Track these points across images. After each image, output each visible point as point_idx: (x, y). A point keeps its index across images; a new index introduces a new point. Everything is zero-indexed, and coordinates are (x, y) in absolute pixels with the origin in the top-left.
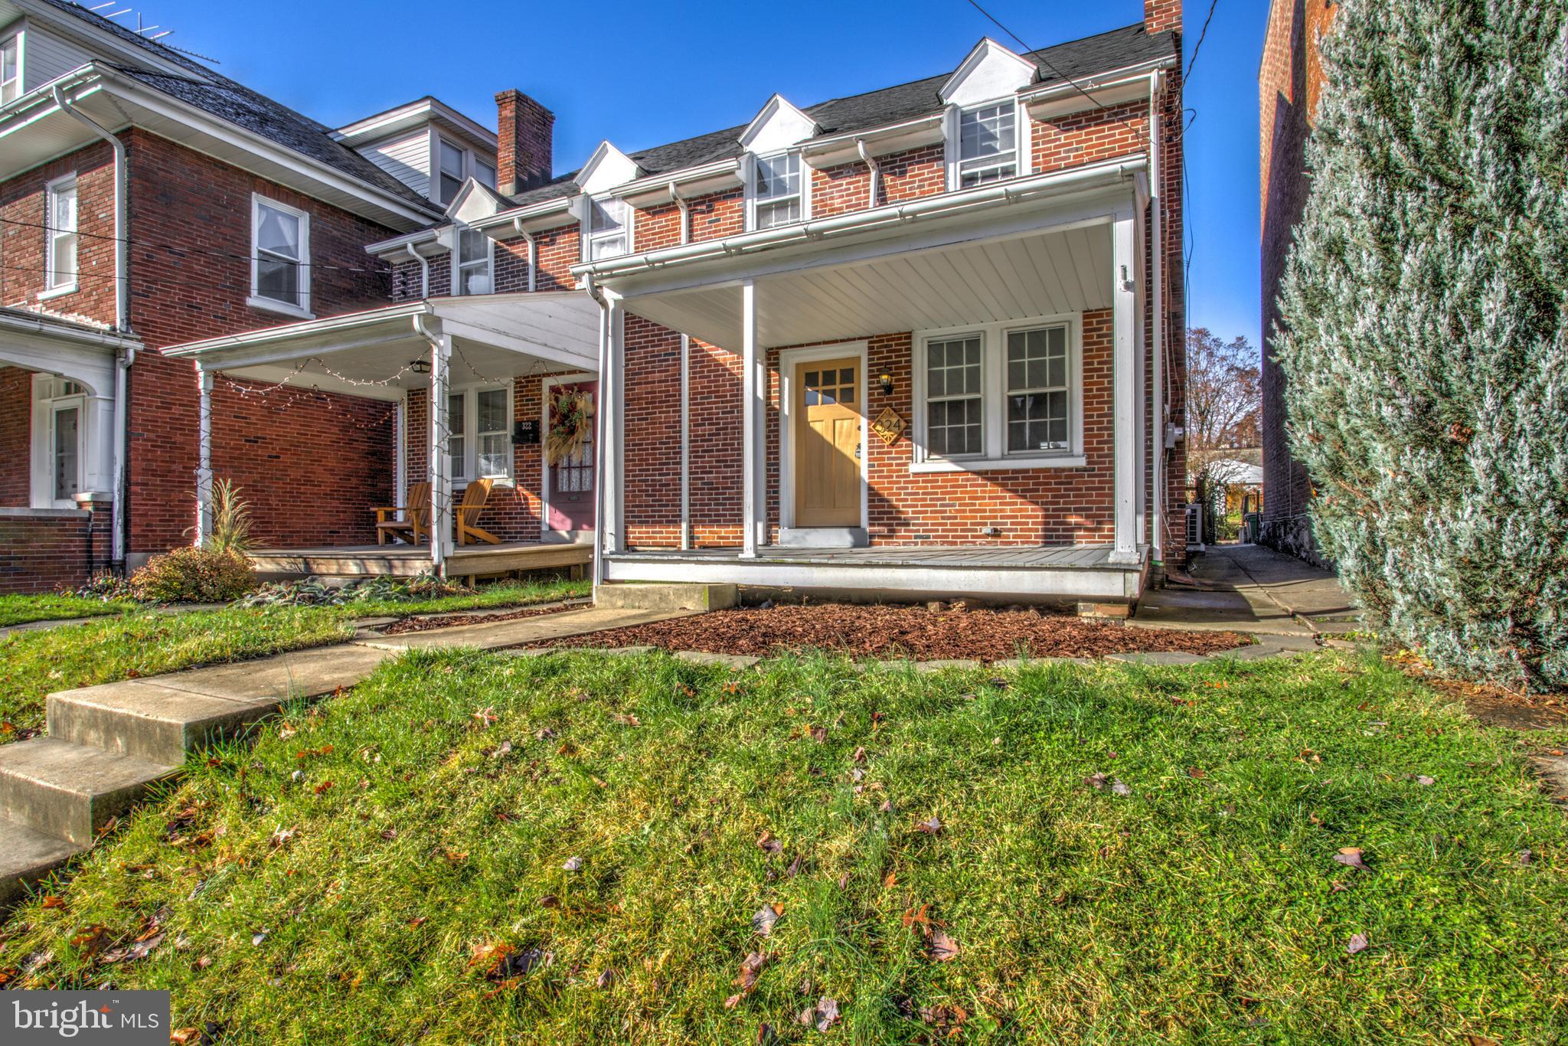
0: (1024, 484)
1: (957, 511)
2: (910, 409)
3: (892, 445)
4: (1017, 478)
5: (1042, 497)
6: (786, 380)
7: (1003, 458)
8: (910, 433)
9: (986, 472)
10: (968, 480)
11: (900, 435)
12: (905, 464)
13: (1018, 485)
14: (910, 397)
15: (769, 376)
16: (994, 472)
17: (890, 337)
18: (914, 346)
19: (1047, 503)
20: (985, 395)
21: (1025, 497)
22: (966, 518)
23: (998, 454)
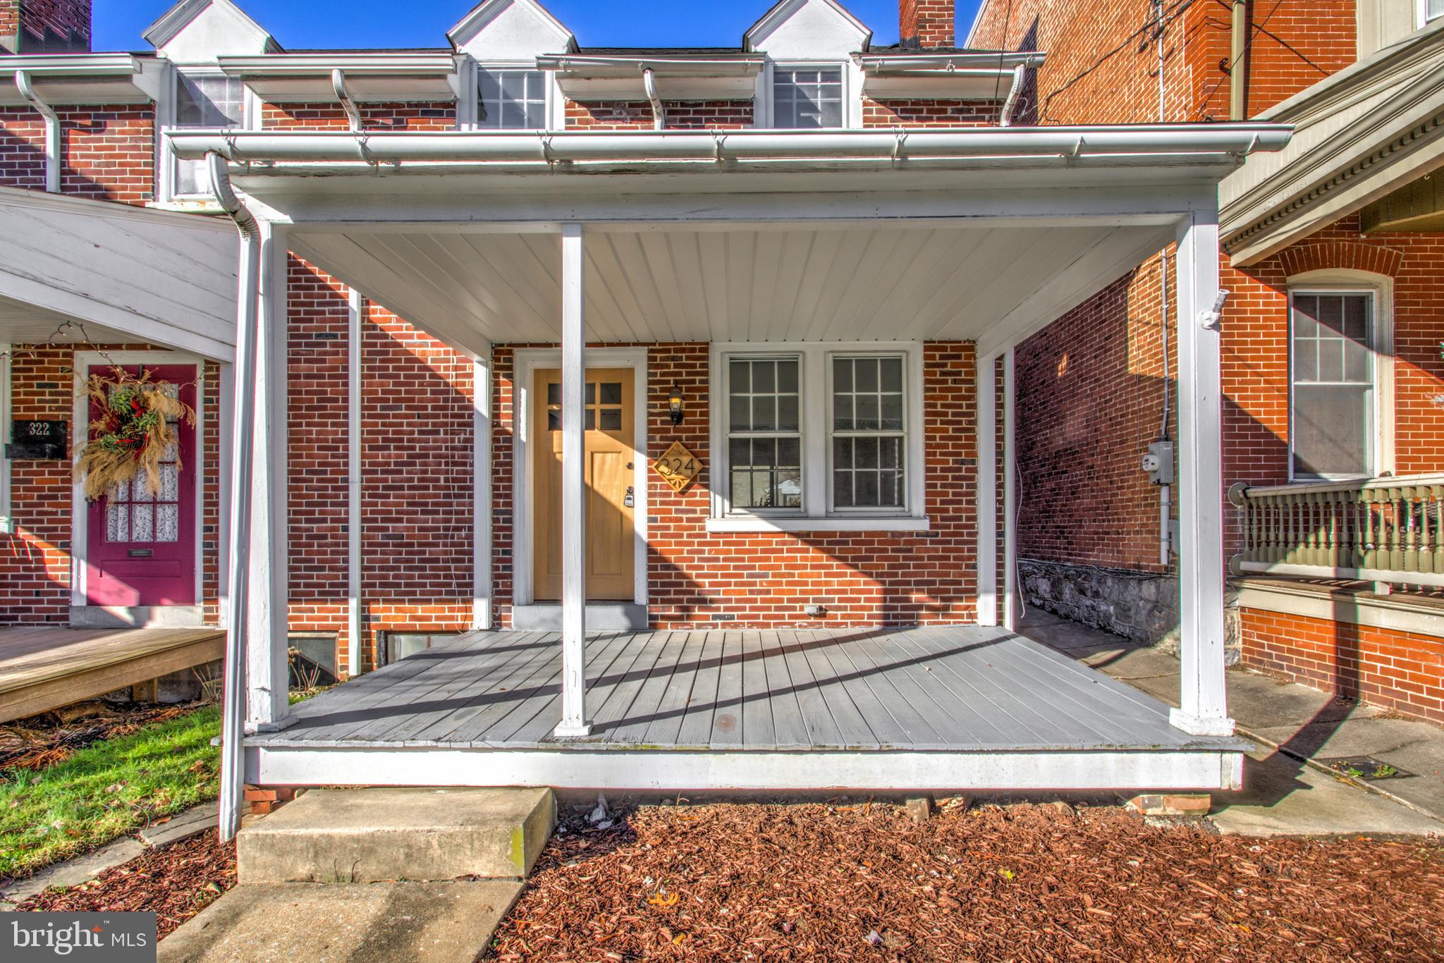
0: (855, 551)
1: (770, 583)
2: (707, 446)
3: (683, 493)
4: (846, 543)
5: (877, 567)
6: (523, 392)
7: (828, 516)
8: (707, 478)
9: (808, 534)
10: (784, 543)
11: (694, 479)
12: (700, 520)
13: (848, 551)
14: (707, 430)
15: (497, 384)
16: (817, 534)
17: (679, 347)
18: (711, 362)
19: (882, 575)
20: (804, 434)
21: (856, 567)
22: (782, 592)
23: (822, 512)
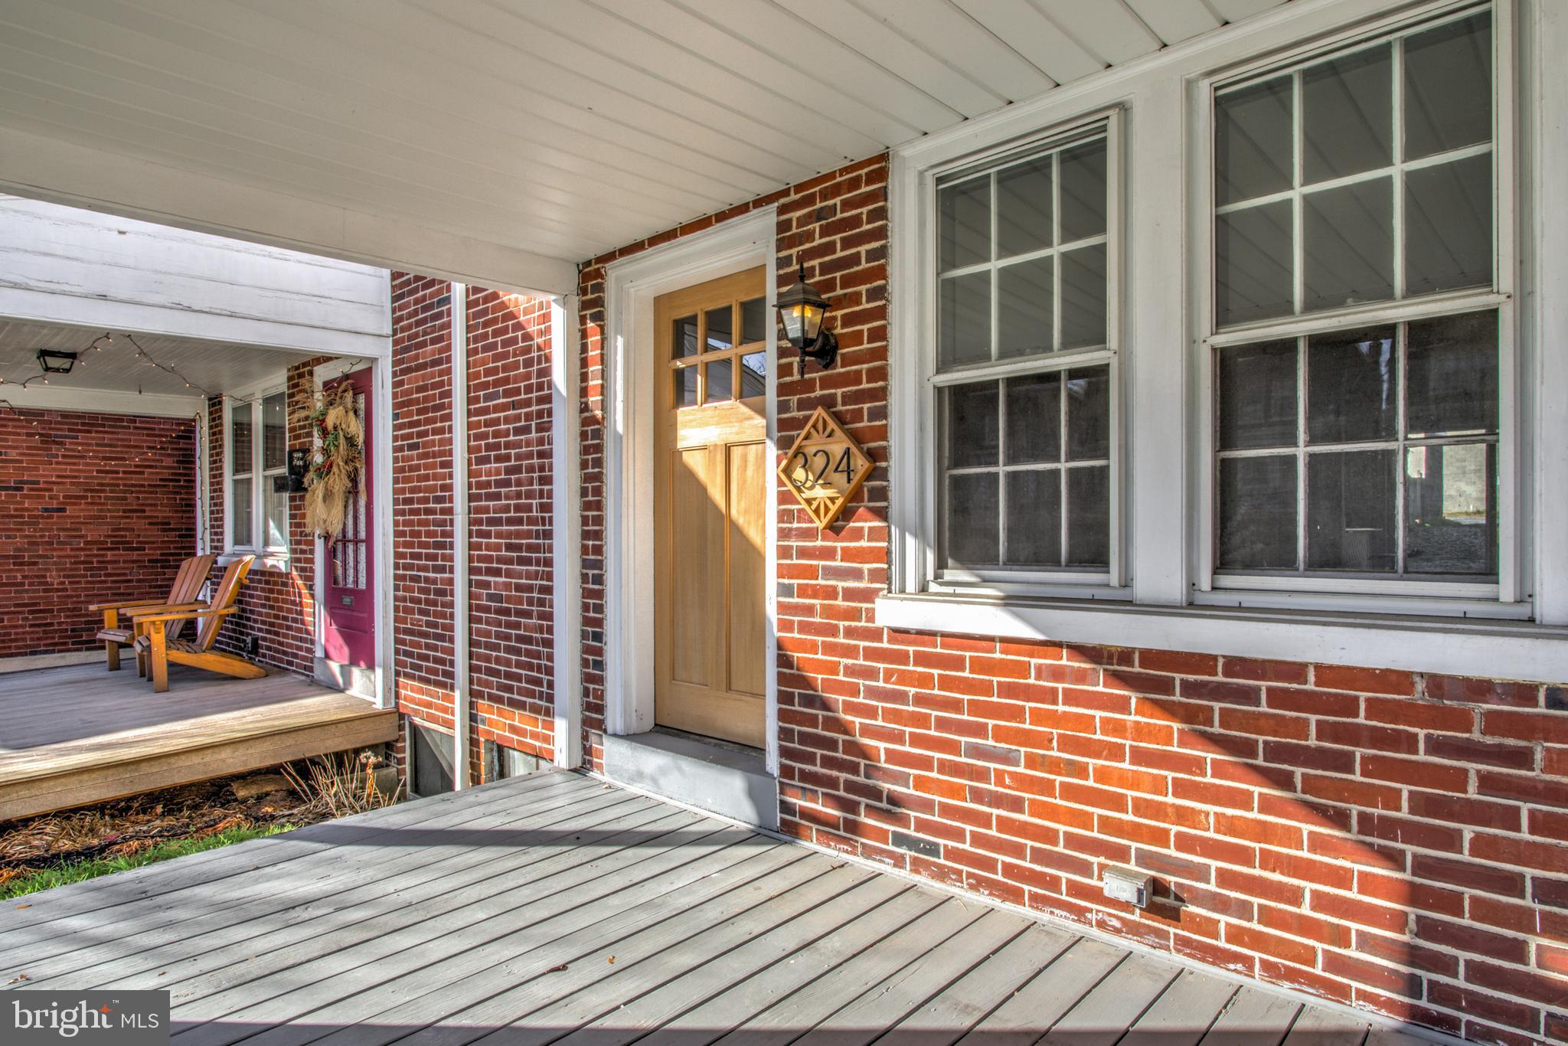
0: (1279, 725)
1: (1022, 782)
2: (882, 413)
3: (834, 528)
4: (1249, 696)
5: (1365, 795)
6: (619, 343)
7: (1192, 607)
8: (882, 494)
9: (1125, 656)
10: (1058, 674)
11: (855, 496)
12: (868, 596)
13: (1255, 723)
14: (881, 374)
15: (584, 334)
16: (1150, 657)
17: (826, 184)
18: (893, 204)
19: (1387, 828)
20: (1125, 353)
21: (1284, 781)
22: (1052, 813)
23: (1174, 589)
